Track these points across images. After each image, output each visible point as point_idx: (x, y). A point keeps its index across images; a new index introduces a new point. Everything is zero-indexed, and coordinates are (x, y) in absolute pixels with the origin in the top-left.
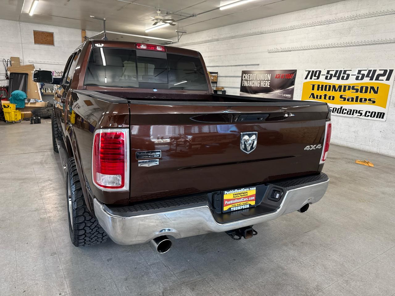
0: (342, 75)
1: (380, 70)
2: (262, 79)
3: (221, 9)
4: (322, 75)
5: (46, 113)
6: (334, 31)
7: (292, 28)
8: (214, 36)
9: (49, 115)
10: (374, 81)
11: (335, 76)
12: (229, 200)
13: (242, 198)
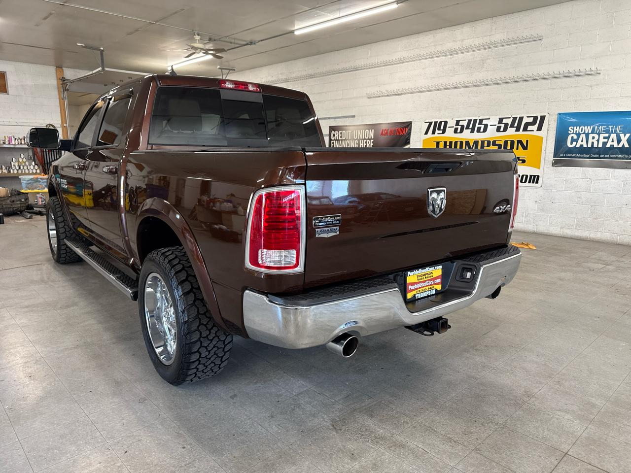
0: (477, 126)
1: (528, 117)
2: (361, 138)
3: (297, 33)
4: (449, 127)
5: (9, 206)
6: (461, 64)
7: (401, 61)
8: (281, 74)
9: (14, 209)
10: (521, 132)
11: (468, 128)
12: (413, 284)
13: (427, 280)
